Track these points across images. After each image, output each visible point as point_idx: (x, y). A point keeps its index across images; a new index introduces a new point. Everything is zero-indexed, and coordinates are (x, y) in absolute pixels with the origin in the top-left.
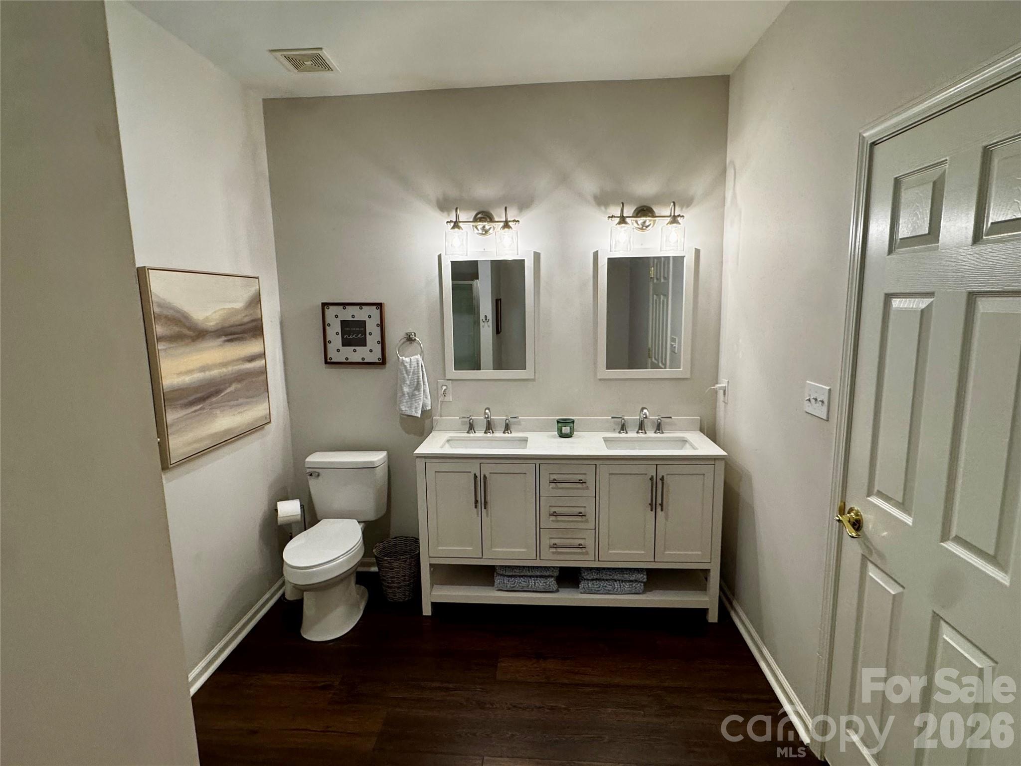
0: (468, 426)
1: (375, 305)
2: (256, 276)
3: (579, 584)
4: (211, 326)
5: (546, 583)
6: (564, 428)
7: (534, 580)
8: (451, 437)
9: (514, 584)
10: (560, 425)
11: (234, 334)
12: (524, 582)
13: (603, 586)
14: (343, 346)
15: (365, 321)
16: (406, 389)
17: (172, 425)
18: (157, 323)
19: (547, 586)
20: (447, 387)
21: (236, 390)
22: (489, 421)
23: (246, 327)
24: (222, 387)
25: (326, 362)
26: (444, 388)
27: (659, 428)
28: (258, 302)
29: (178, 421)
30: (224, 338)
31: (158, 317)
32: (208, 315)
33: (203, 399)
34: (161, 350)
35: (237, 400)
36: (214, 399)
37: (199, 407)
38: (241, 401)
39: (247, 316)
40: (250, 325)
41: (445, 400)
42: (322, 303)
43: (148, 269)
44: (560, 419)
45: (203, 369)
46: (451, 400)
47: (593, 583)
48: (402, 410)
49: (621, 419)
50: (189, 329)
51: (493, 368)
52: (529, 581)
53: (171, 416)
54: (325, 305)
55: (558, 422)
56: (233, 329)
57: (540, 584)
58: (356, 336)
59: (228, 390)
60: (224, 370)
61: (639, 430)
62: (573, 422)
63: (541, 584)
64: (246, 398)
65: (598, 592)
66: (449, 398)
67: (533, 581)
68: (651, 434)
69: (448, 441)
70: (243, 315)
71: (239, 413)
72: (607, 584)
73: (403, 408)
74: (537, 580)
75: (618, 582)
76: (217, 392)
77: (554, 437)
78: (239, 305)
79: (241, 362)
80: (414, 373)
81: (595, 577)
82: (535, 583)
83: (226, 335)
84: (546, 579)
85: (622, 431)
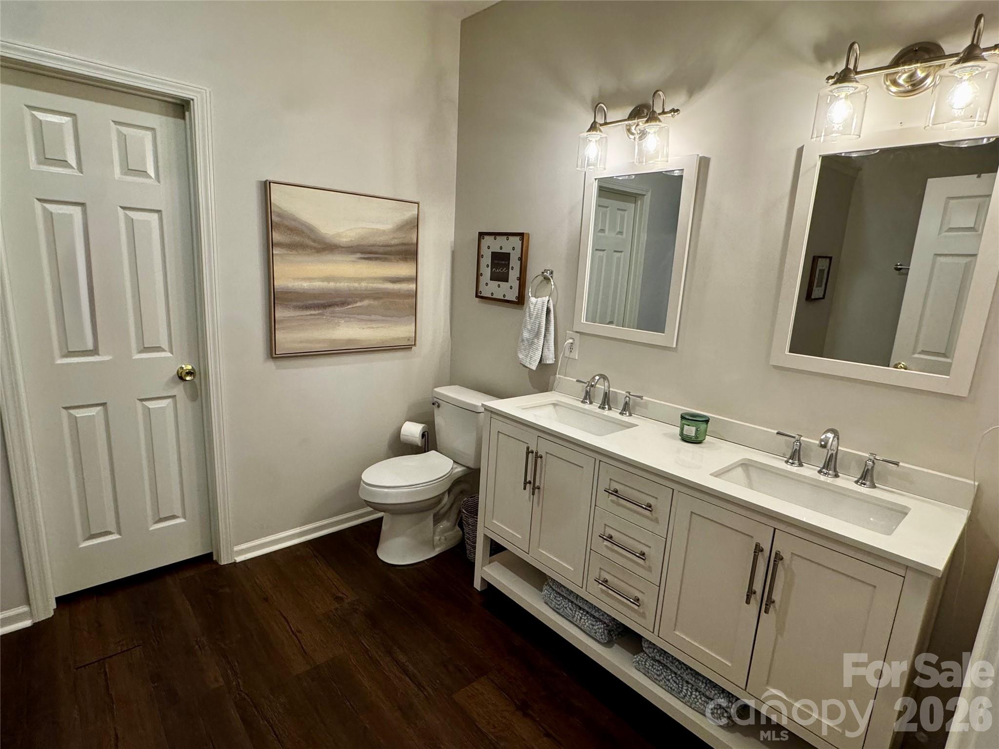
0: (583, 394)
1: (519, 235)
2: (415, 200)
3: (636, 654)
4: (343, 242)
5: (593, 625)
6: (686, 427)
7: (582, 614)
8: (557, 401)
9: (559, 605)
10: (684, 422)
11: (376, 253)
12: (570, 609)
13: (665, 677)
14: (491, 280)
15: (509, 254)
16: (526, 335)
17: (282, 321)
18: (275, 230)
19: (593, 631)
20: (574, 340)
21: (369, 306)
22: (606, 392)
23: (393, 249)
24: (350, 300)
25: (477, 296)
26: (571, 341)
27: (866, 476)
28: (414, 226)
29: (290, 319)
30: (359, 255)
31: (279, 226)
32: (341, 230)
33: (324, 306)
34: (277, 254)
35: (371, 316)
36: (337, 309)
37: (317, 312)
38: (373, 317)
39: (394, 238)
40: (400, 248)
41: (571, 357)
42: (479, 233)
43: (270, 183)
44: (688, 414)
45: (328, 279)
46: (577, 358)
47: (653, 665)
48: (519, 358)
49: (793, 440)
50: (314, 241)
51: (637, 327)
52: (575, 611)
53: (280, 314)
54: (482, 235)
55: (683, 418)
56: (374, 249)
57: (587, 622)
58: (501, 270)
59: (359, 304)
60: (356, 285)
61: (823, 468)
62: (707, 421)
63: (587, 624)
64: (382, 316)
65: (655, 681)
66: (576, 355)
67: (580, 615)
68: (847, 482)
69: (555, 405)
70: (391, 237)
71: (369, 327)
72: (672, 677)
73: (521, 356)
74: (585, 615)
75: (690, 686)
76: (343, 304)
77: (672, 437)
78: (388, 226)
79: (382, 282)
80: (536, 318)
81: (657, 658)
82: (581, 618)
83: (362, 253)
84: (597, 622)
85: (790, 461)
